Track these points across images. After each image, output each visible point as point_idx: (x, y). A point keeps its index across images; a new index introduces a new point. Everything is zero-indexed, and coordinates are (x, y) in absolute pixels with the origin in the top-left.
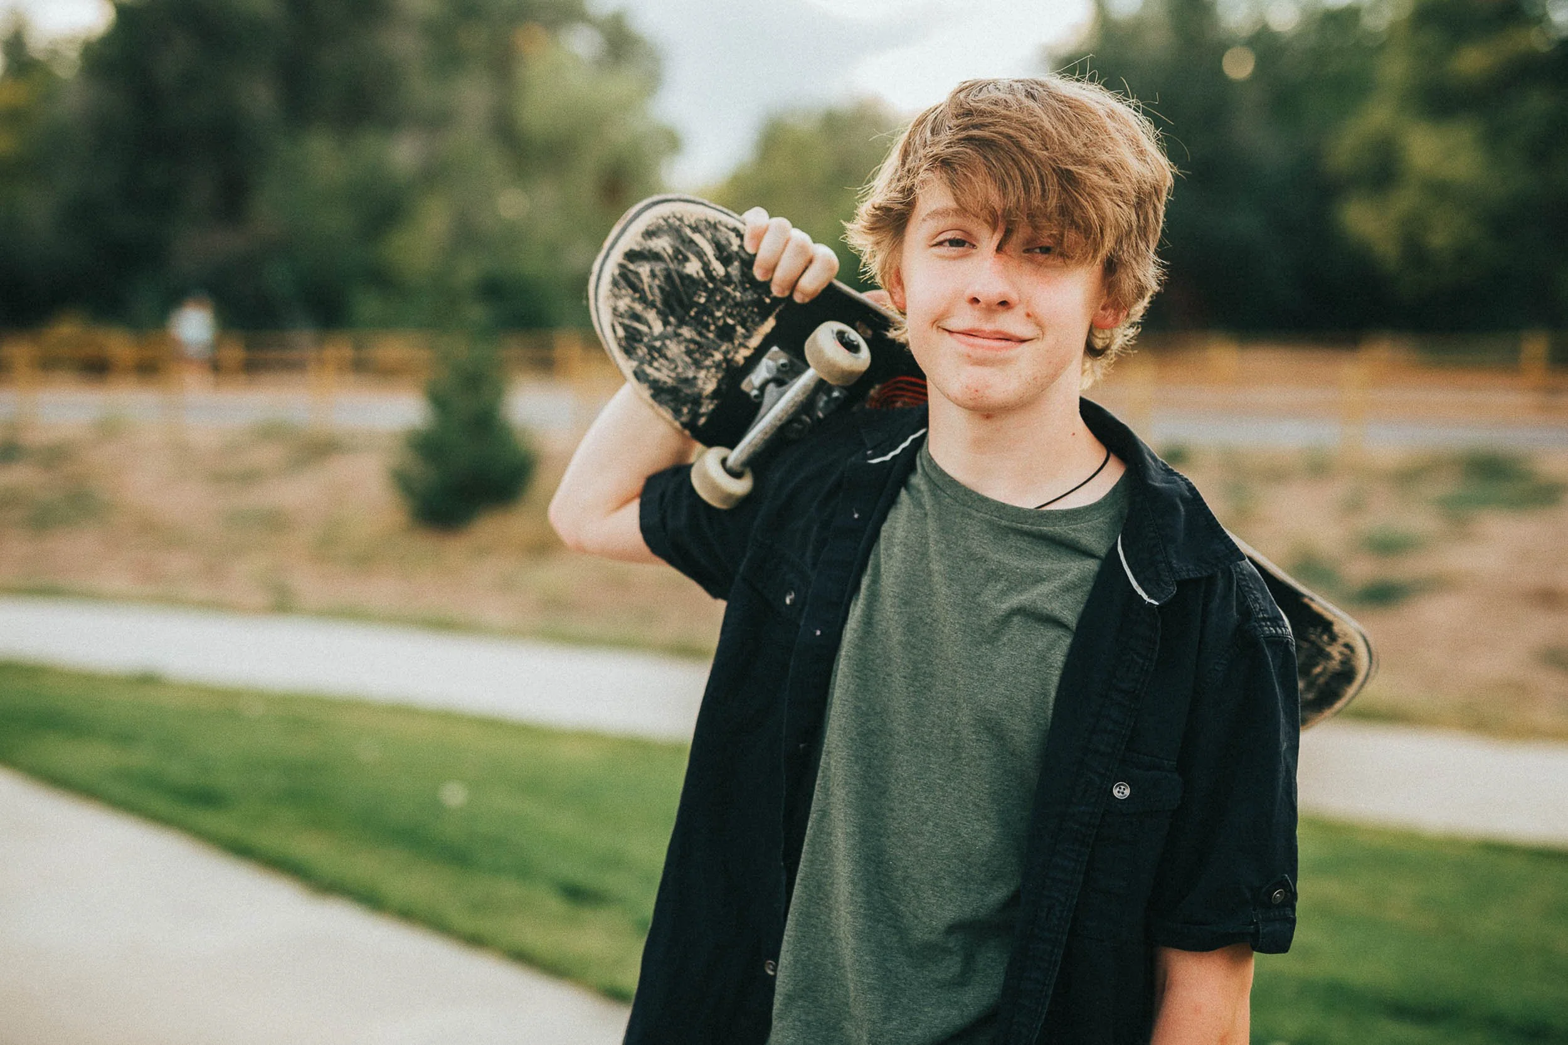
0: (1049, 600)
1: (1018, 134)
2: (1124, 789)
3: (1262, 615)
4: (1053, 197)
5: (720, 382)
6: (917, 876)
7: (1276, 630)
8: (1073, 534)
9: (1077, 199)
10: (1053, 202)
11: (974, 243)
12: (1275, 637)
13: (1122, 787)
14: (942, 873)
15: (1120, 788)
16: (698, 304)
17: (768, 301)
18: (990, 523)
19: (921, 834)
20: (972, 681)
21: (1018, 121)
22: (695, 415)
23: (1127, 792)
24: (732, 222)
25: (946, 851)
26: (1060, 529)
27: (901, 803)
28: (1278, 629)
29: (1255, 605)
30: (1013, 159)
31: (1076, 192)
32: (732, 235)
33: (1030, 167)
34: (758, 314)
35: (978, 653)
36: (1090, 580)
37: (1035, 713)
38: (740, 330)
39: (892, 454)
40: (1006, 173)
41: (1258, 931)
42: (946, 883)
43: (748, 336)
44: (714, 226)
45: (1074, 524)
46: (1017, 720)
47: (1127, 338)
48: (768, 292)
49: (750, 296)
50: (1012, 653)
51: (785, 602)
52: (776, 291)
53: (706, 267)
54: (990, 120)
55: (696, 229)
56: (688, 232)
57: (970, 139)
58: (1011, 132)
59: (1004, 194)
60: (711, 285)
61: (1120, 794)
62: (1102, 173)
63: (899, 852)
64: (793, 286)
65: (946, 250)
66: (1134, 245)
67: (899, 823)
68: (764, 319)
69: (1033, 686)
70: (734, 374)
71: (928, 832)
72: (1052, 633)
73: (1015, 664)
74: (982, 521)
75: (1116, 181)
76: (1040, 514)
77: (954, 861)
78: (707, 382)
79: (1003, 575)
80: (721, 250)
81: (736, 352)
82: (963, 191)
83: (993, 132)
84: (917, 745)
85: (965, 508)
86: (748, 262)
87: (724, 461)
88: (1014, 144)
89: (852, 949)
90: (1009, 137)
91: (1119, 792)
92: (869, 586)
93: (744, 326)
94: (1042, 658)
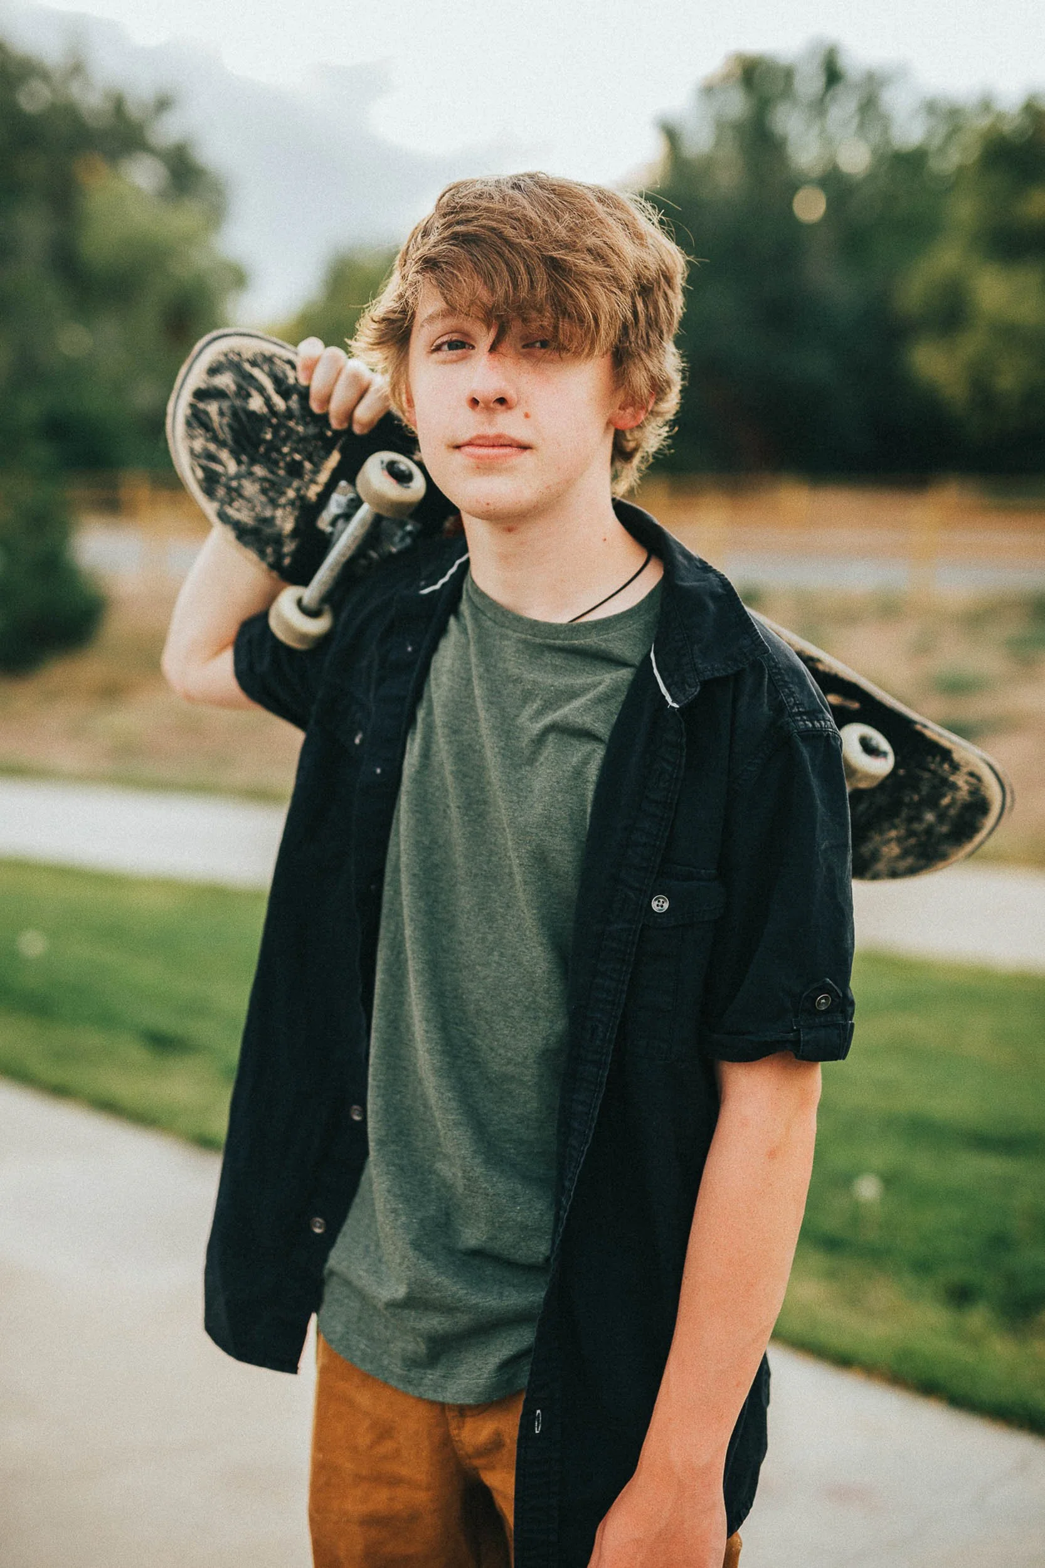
0: (581, 713)
1: (501, 226)
2: (663, 902)
3: (797, 710)
4: (542, 288)
5: (297, 520)
6: (488, 1009)
7: (813, 724)
8: (604, 644)
9: (565, 287)
10: (542, 292)
11: (474, 344)
12: (812, 731)
13: (661, 900)
14: (511, 1004)
15: (659, 901)
16: (265, 441)
17: (329, 434)
18: (525, 641)
19: (486, 965)
20: (512, 804)
21: (502, 213)
22: (279, 556)
23: (666, 906)
24: (287, 354)
25: (513, 979)
26: (592, 641)
27: (467, 935)
28: (816, 722)
29: (789, 700)
30: (498, 252)
31: (565, 280)
32: (287, 367)
33: (515, 259)
34: (323, 448)
35: (519, 776)
36: (623, 688)
37: (576, 831)
38: (308, 466)
39: (441, 582)
40: (492, 267)
41: (800, 1039)
42: (515, 1013)
43: (316, 471)
44: (269, 360)
45: (605, 634)
46: (558, 840)
47: (662, 437)
48: (328, 425)
49: (312, 430)
50: (548, 771)
51: (353, 740)
52: (335, 423)
53: (268, 401)
54: (473, 215)
55: (254, 364)
56: (247, 367)
57: (455, 236)
58: (494, 224)
59: (493, 291)
60: (274, 421)
61: (660, 908)
62: (589, 258)
63: (471, 986)
64: (349, 416)
65: (445, 354)
66: (644, 335)
67: (468, 957)
68: (329, 453)
69: (571, 803)
70: (309, 511)
71: (495, 962)
72: (588, 747)
73: (551, 783)
74: (519, 641)
75: (608, 266)
76: (574, 628)
77: (521, 989)
78: (286, 522)
79: (538, 694)
80: (279, 382)
81: (307, 488)
82: (449, 289)
83: (476, 226)
84: (476, 875)
85: (503, 629)
86: (304, 394)
87: (299, 602)
88: (496, 235)
89: (434, 1087)
90: (492, 230)
91: (658, 905)
92: (424, 719)
93: (311, 461)
94: (578, 773)
